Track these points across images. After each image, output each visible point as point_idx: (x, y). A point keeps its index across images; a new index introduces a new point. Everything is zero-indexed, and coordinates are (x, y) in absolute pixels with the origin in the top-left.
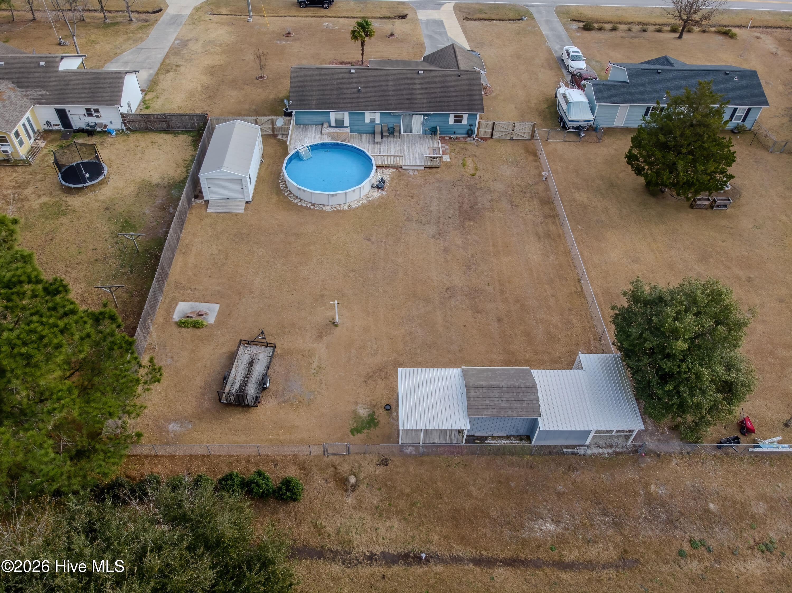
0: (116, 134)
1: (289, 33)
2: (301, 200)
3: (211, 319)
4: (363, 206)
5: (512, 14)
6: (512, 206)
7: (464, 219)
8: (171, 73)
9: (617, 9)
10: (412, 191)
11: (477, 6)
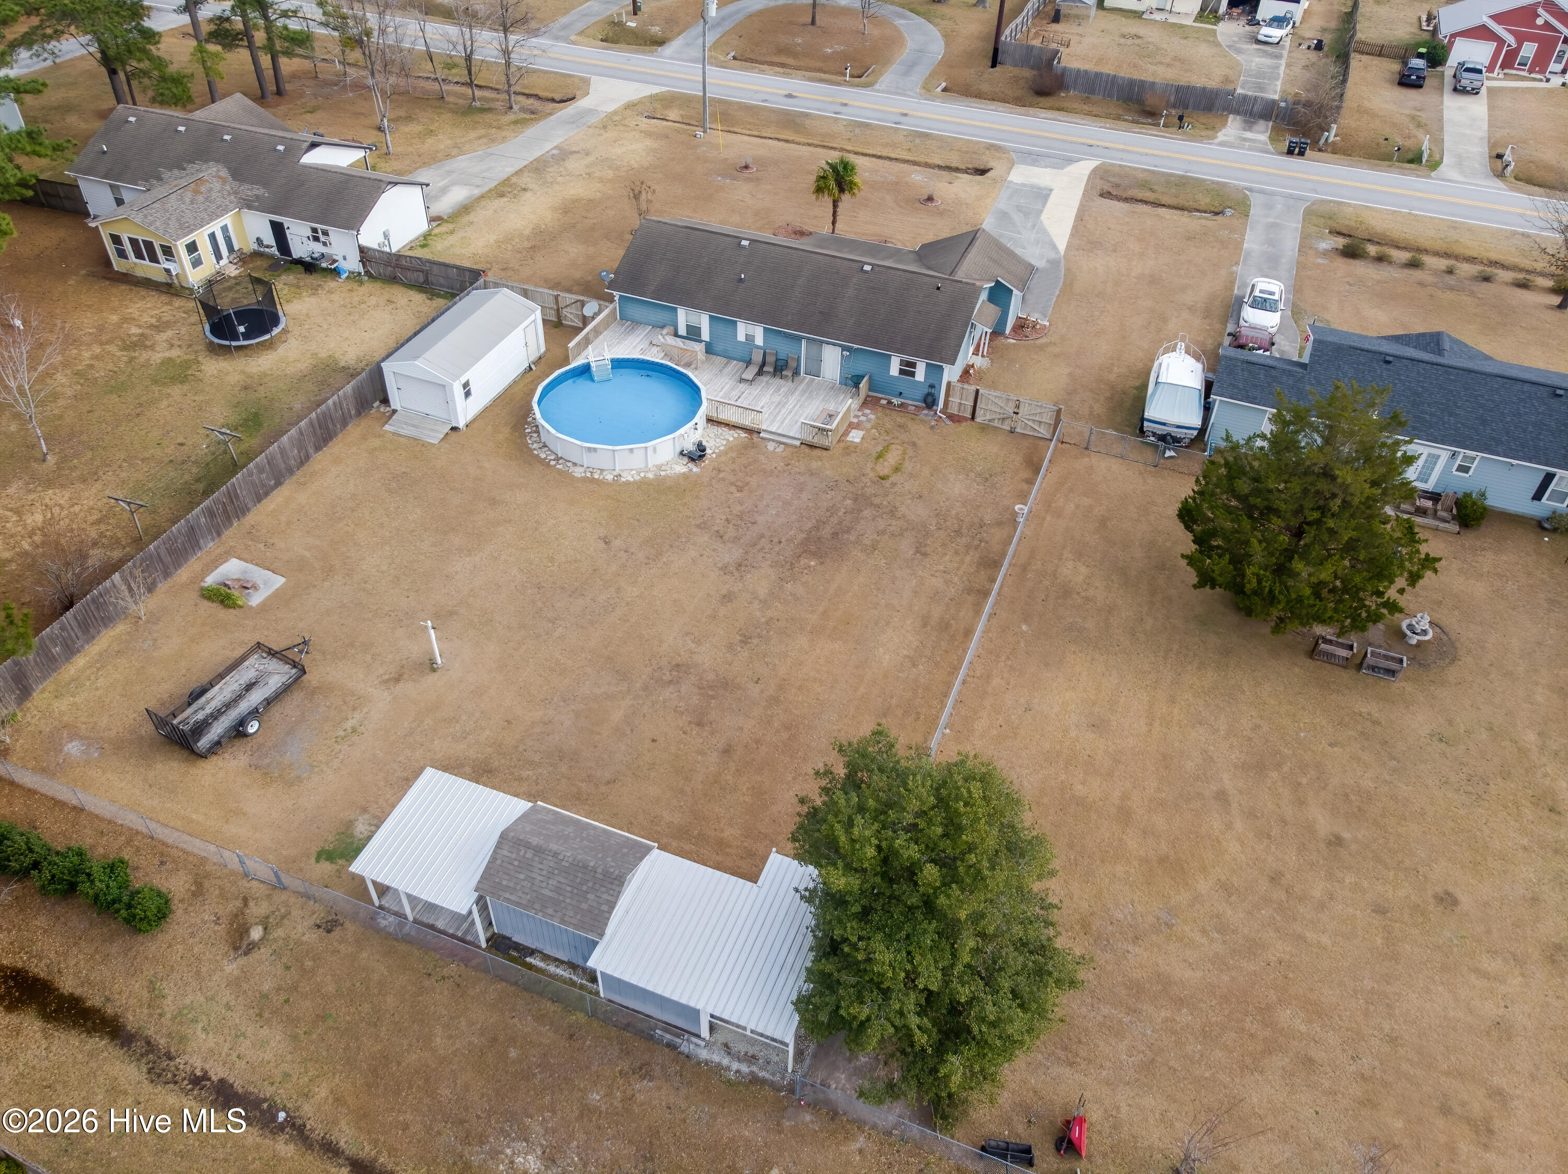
0: (348, 278)
1: (746, 167)
2: (545, 446)
3: (256, 600)
4: (643, 485)
5: (1208, 200)
6: (918, 551)
7: (805, 551)
8: (505, 199)
9: (1454, 226)
10: (748, 479)
11: (1141, 176)
